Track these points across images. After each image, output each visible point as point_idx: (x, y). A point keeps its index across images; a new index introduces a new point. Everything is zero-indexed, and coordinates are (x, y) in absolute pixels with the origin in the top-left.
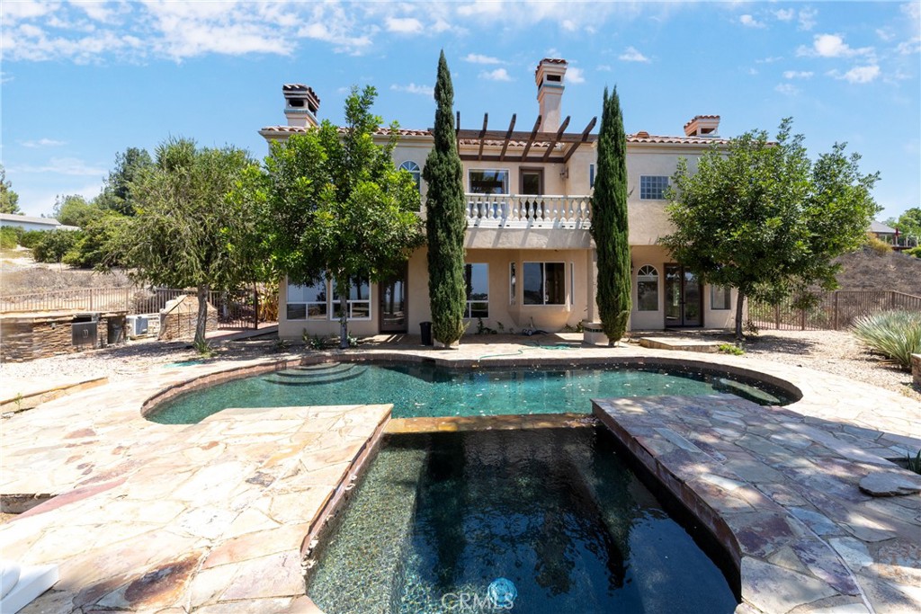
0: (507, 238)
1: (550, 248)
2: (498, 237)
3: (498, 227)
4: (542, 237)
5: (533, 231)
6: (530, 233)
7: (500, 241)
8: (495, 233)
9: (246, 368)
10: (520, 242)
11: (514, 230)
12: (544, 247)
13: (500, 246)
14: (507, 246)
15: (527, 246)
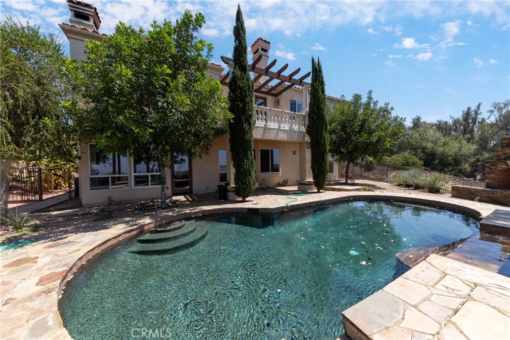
0: (269, 133)
1: (288, 140)
2: (264, 132)
3: (264, 126)
4: (285, 134)
5: (281, 130)
6: (280, 132)
7: (265, 135)
8: (263, 129)
9: (114, 238)
10: (275, 135)
11: (272, 129)
12: (286, 139)
13: (265, 138)
14: (269, 138)
15: (278, 139)
